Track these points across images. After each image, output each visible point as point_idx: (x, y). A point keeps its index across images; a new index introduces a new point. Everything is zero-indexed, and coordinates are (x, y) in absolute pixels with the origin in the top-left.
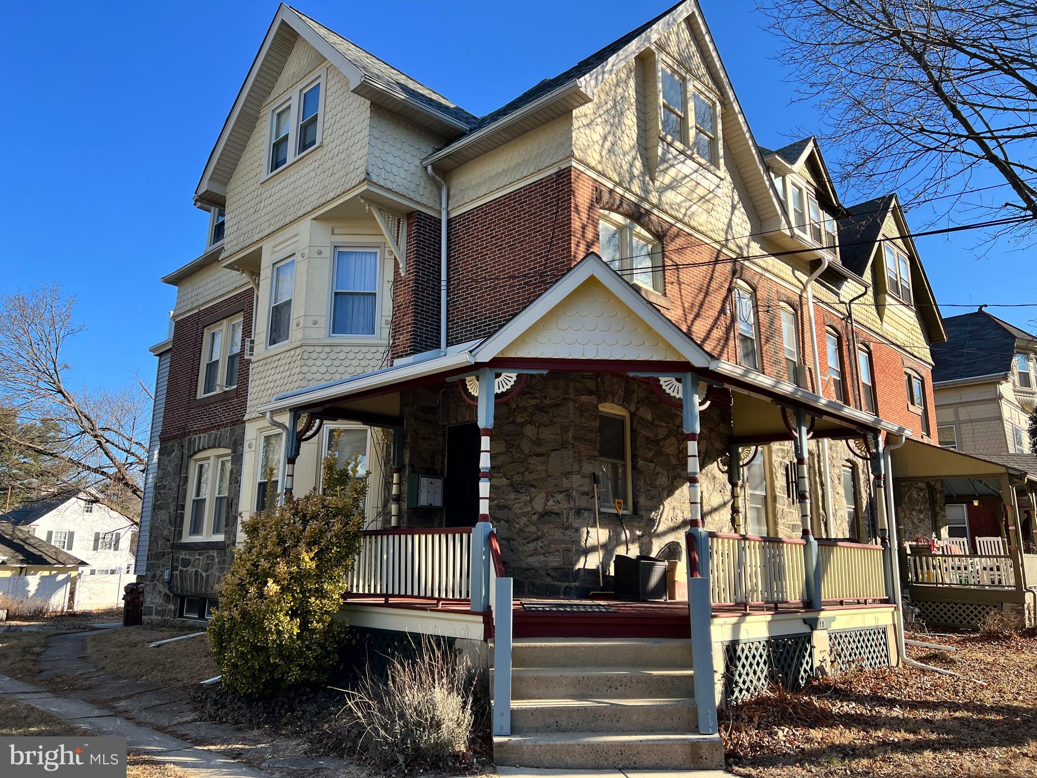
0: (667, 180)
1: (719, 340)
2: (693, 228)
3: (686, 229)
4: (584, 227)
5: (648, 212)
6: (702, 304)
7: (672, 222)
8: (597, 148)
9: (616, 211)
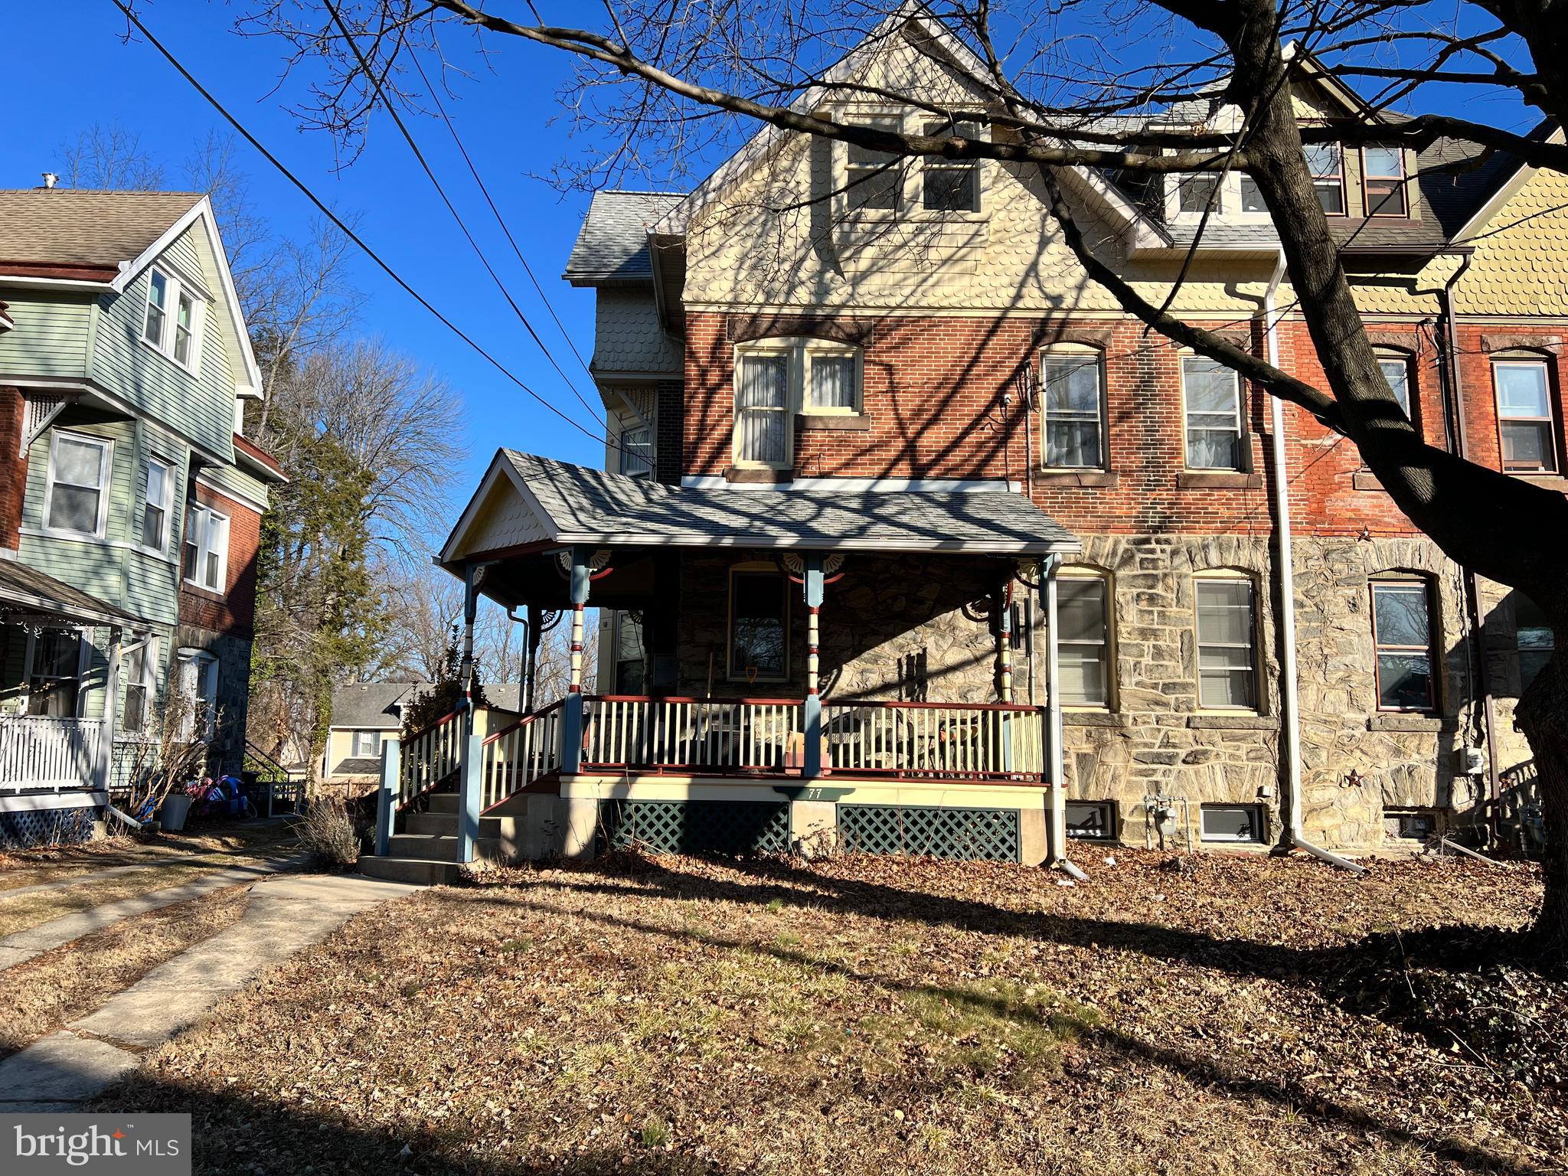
0: (863, 264)
1: (980, 445)
2: (930, 307)
3: (915, 313)
4: (704, 373)
5: (830, 318)
6: (945, 403)
7: (883, 313)
8: (730, 274)
9: (765, 336)
